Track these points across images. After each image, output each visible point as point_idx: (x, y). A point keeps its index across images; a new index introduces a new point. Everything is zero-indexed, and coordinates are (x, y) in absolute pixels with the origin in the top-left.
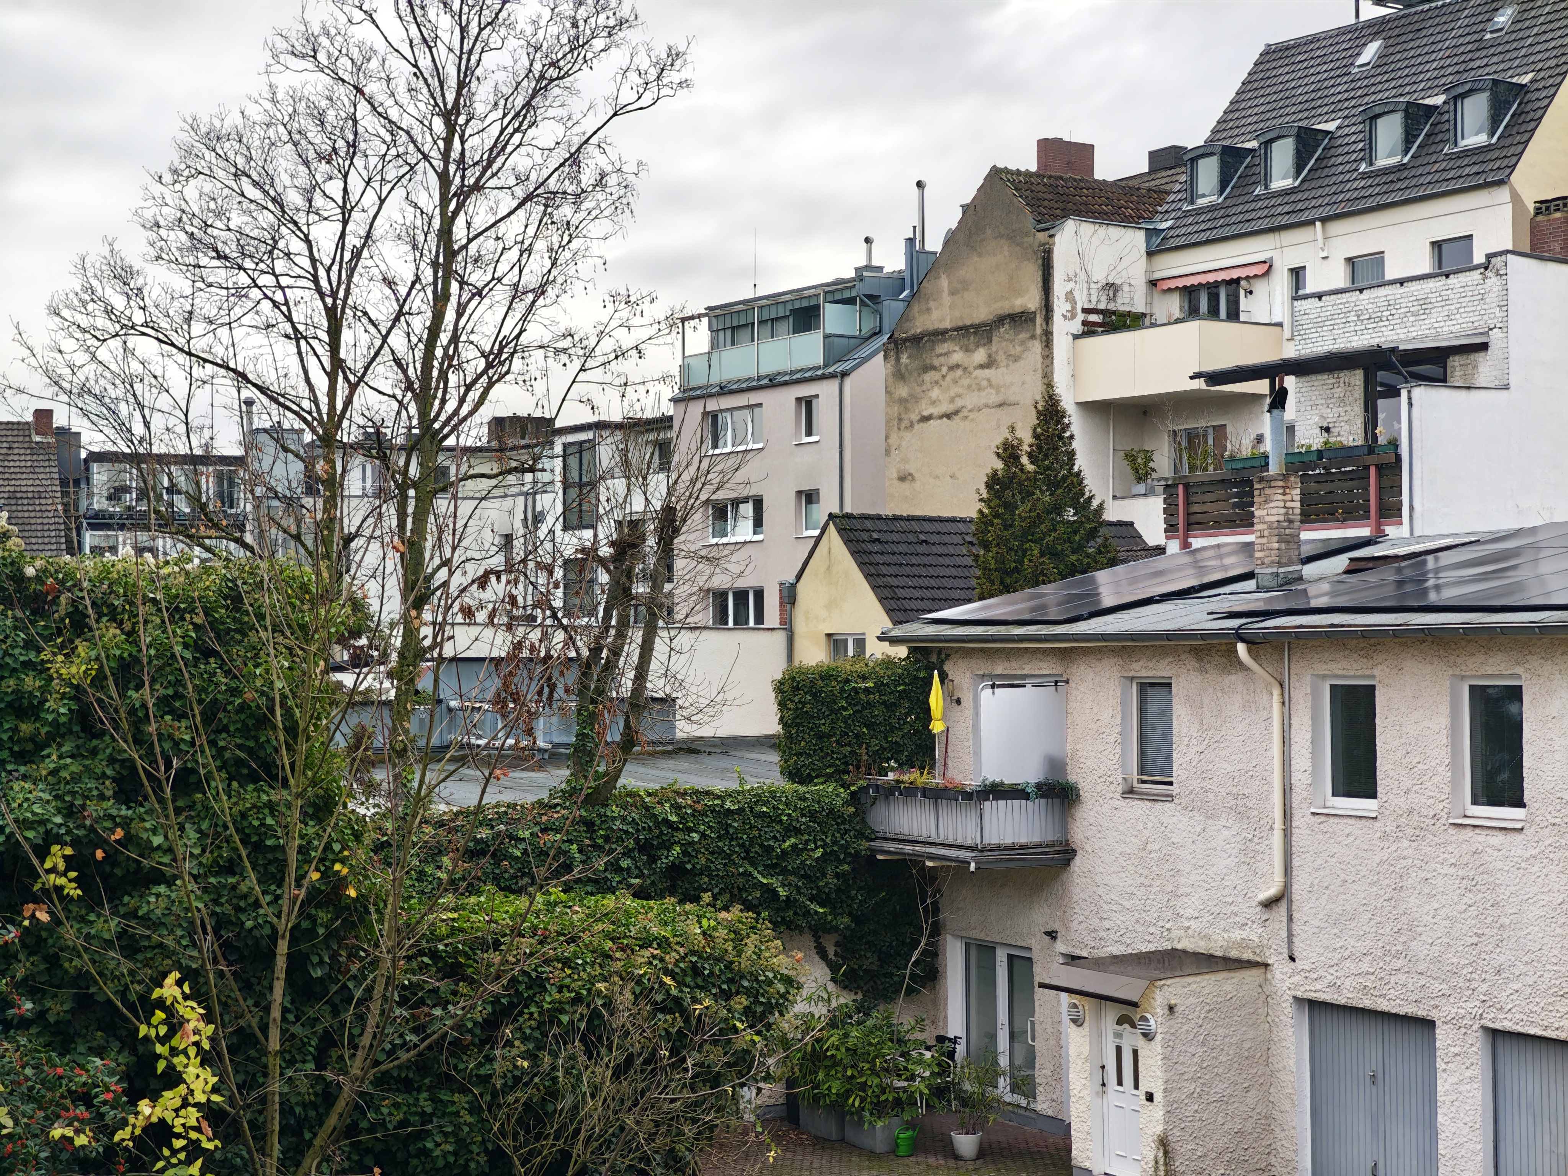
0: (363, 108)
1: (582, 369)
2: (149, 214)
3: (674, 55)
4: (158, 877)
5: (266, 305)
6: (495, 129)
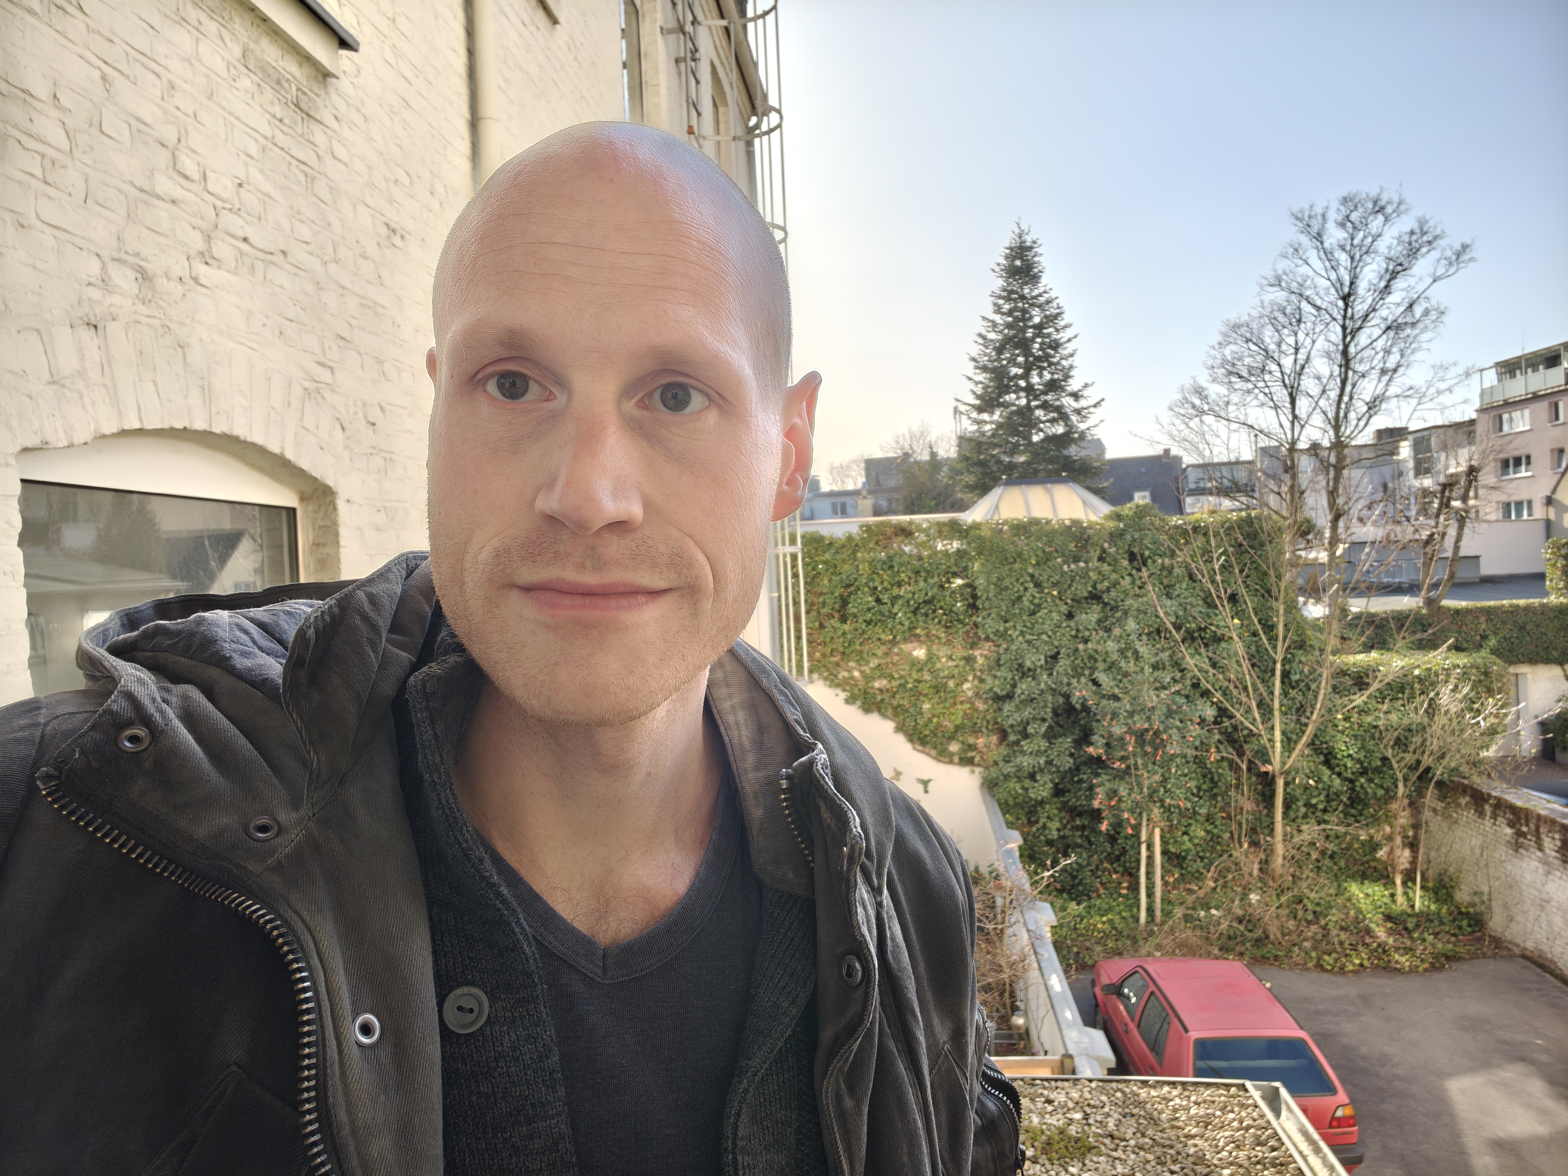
0: (1303, 303)
3: (1466, 248)
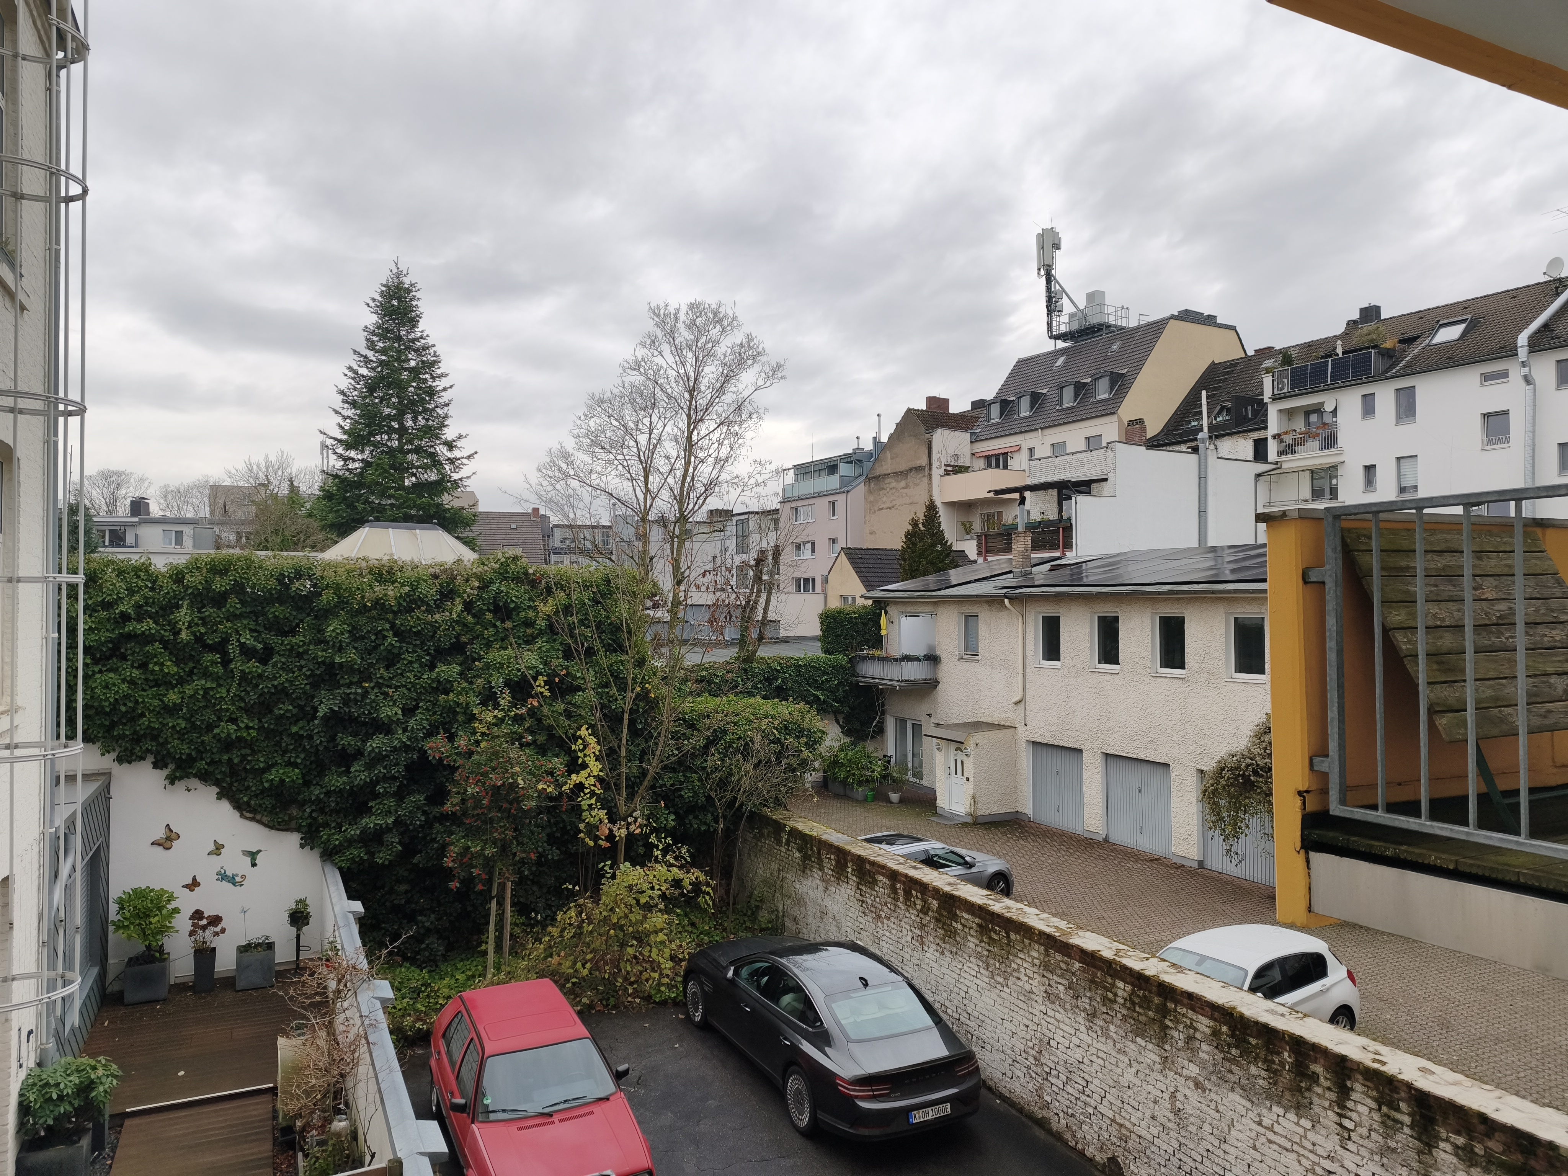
0: (658, 390)
1: (743, 491)
2: (575, 432)
3: (779, 366)
4: (579, 689)
5: (620, 467)
6: (709, 396)
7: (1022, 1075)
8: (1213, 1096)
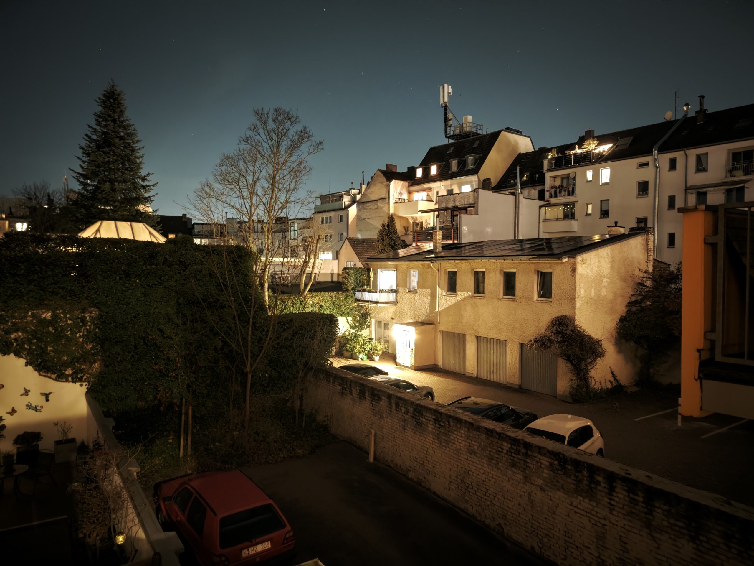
3: (321, 143)
7: (454, 489)
8: (550, 494)
